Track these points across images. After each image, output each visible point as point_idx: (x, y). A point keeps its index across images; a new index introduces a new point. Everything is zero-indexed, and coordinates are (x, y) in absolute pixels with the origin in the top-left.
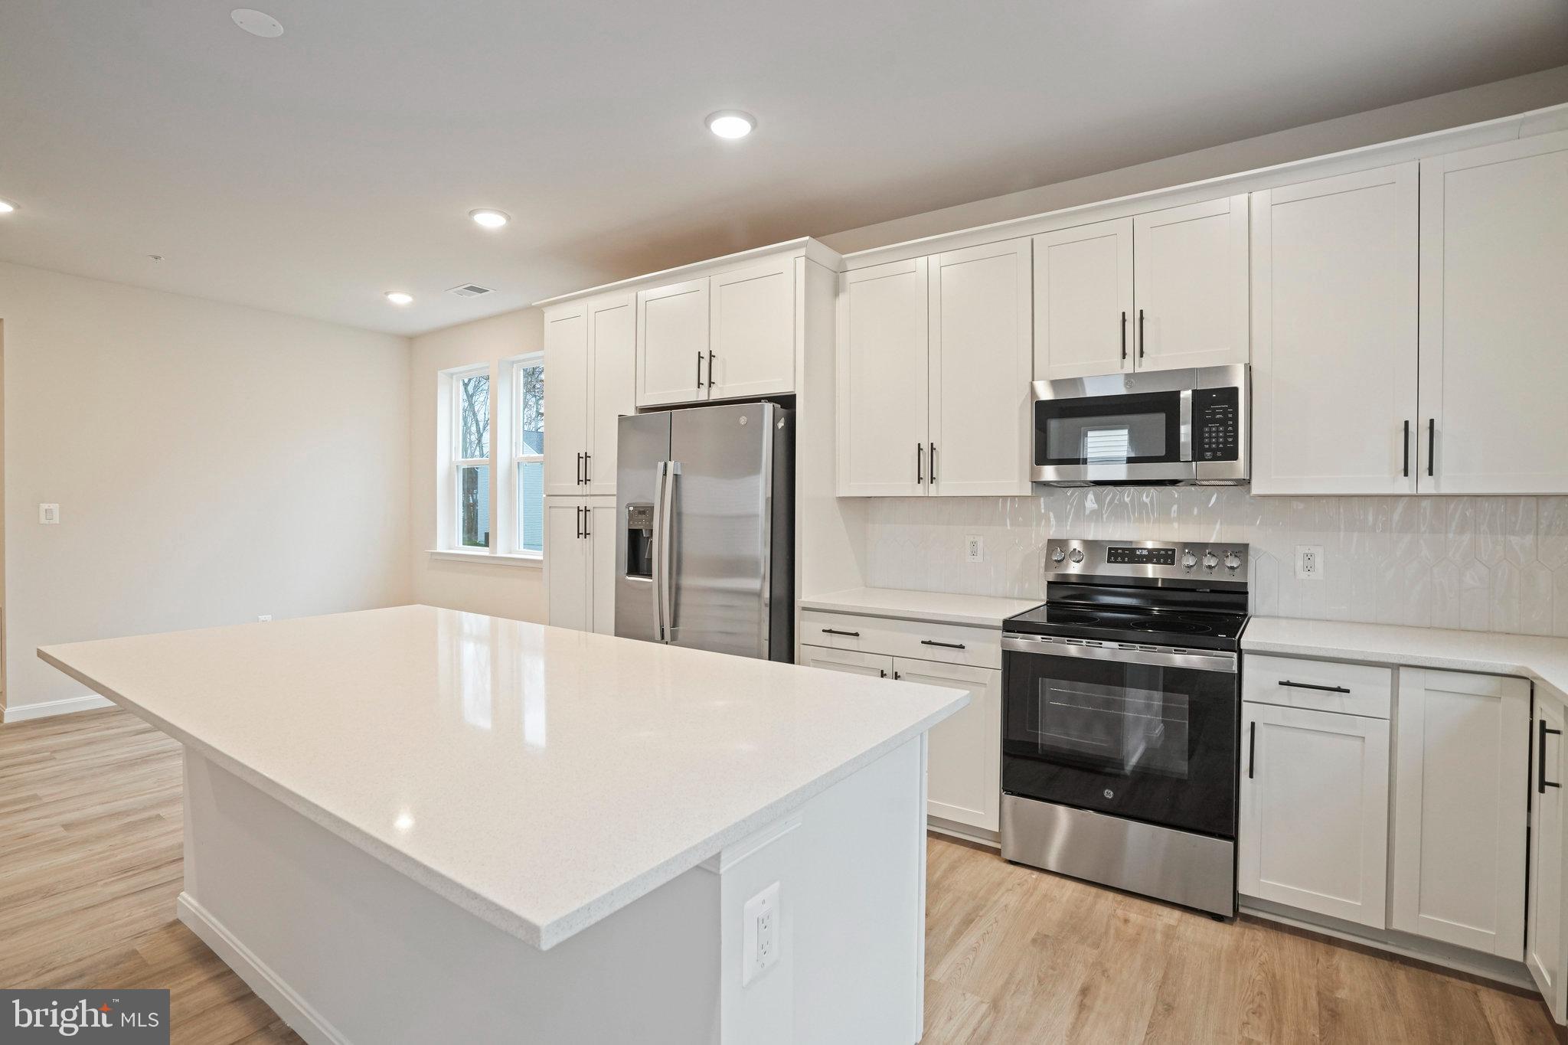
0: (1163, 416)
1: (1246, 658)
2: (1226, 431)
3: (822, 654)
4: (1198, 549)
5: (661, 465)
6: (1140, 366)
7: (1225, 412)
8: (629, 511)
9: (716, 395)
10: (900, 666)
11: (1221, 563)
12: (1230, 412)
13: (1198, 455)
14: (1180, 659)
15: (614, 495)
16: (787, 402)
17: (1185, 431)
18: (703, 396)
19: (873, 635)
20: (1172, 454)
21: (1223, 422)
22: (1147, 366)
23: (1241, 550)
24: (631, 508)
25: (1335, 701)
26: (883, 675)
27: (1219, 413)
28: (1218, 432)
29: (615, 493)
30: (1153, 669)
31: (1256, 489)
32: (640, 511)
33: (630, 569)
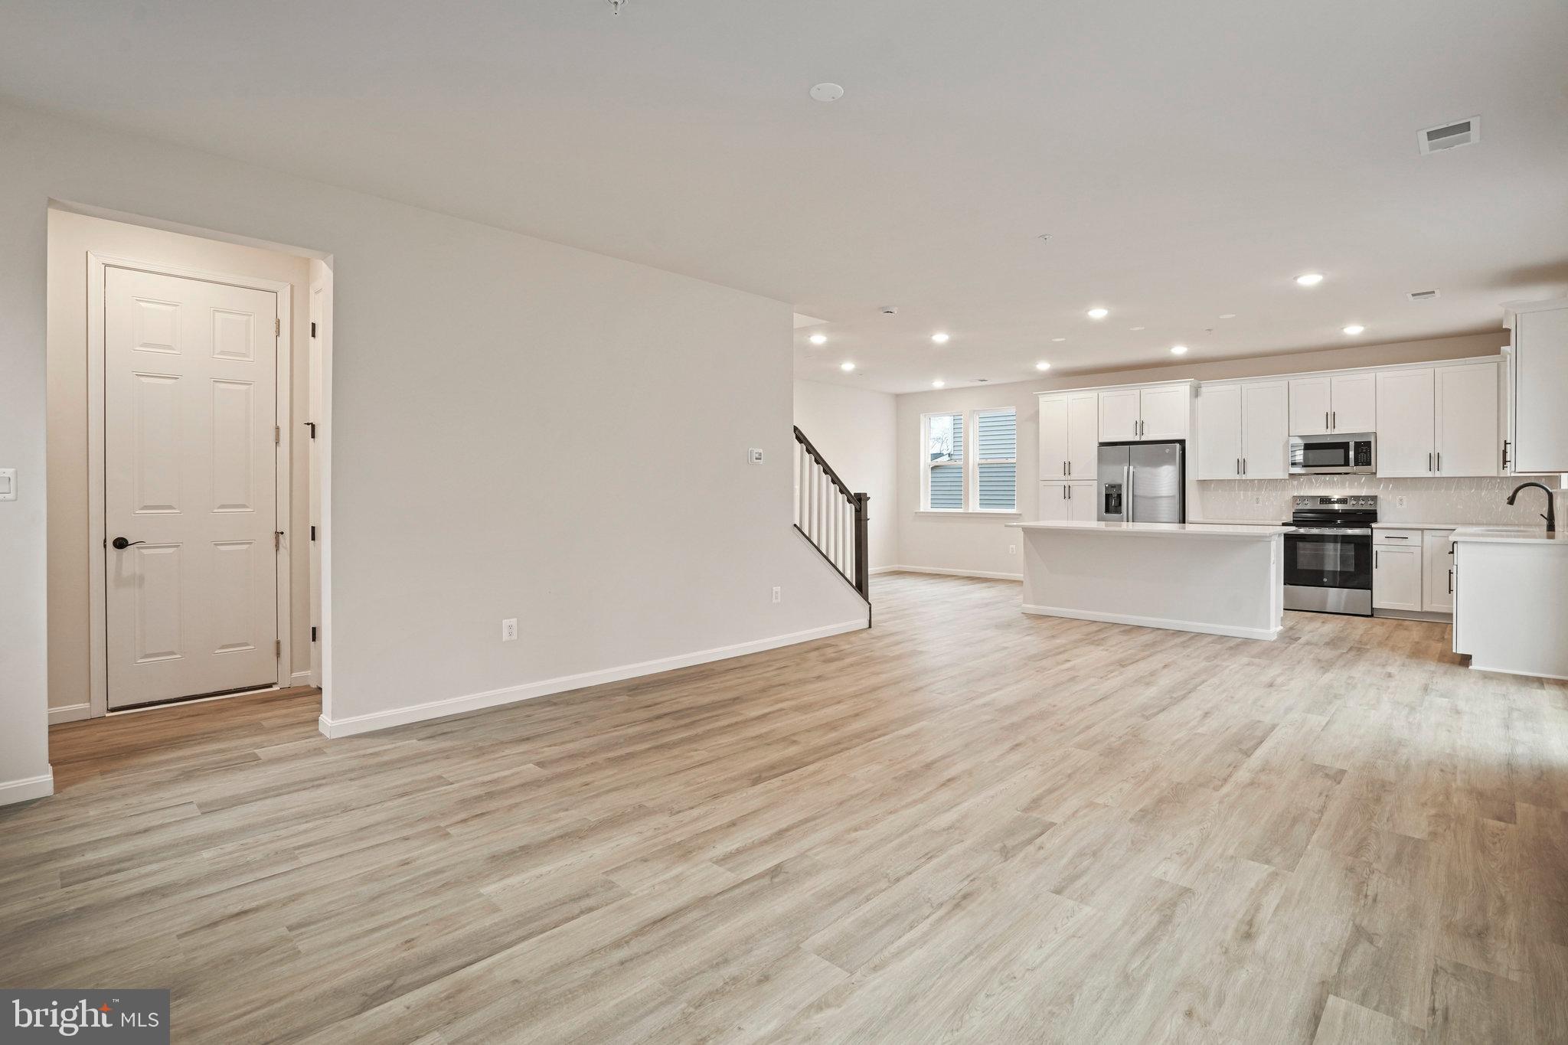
0: (1343, 450)
1: (1374, 530)
2: (1367, 456)
4: (1357, 498)
5: (1126, 467)
6: (1334, 432)
8: (1105, 486)
9: (1144, 439)
11: (1358, 503)
12: (1368, 449)
13: (1356, 464)
14: (1350, 532)
15: (1096, 480)
16: (1182, 442)
17: (1352, 454)
18: (1137, 439)
20: (1347, 463)
21: (1366, 453)
22: (1336, 432)
23: (1374, 498)
25: (1404, 542)
27: (1364, 449)
28: (1364, 456)
30: (1336, 536)
31: (1379, 475)
32: (1112, 486)
33: (1107, 511)
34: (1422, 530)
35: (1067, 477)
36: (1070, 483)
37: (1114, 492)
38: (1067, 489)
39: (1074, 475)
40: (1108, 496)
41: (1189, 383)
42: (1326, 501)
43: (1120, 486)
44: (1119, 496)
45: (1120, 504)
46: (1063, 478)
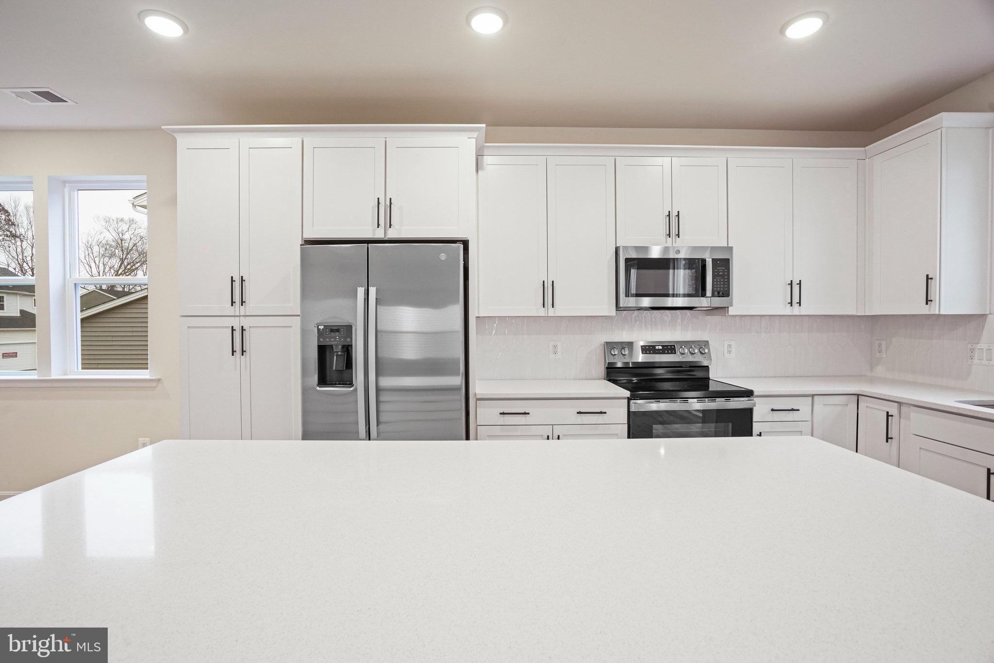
0: (694, 271)
2: (724, 282)
3: (497, 431)
5: (361, 291)
6: (675, 243)
7: (724, 272)
8: (319, 330)
9: (392, 234)
10: (558, 431)
12: (726, 272)
13: (714, 293)
15: (298, 316)
18: (379, 234)
19: (539, 413)
20: (703, 292)
21: (722, 276)
24: (321, 327)
26: (548, 438)
27: (721, 272)
28: (720, 281)
29: (299, 314)
31: (732, 311)
32: (334, 330)
33: (323, 381)
34: (813, 396)
35: (237, 309)
36: (246, 323)
37: (336, 341)
38: (238, 335)
39: (251, 306)
40: (323, 350)
41: (475, 135)
42: (648, 350)
43: (349, 329)
44: (348, 350)
45: (349, 363)
46: (230, 310)
